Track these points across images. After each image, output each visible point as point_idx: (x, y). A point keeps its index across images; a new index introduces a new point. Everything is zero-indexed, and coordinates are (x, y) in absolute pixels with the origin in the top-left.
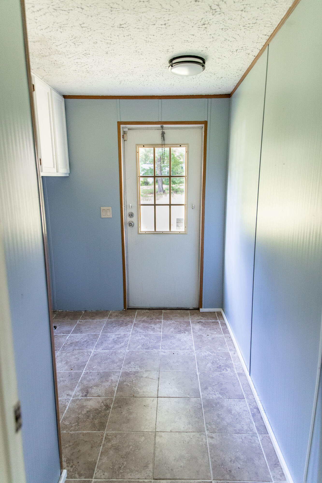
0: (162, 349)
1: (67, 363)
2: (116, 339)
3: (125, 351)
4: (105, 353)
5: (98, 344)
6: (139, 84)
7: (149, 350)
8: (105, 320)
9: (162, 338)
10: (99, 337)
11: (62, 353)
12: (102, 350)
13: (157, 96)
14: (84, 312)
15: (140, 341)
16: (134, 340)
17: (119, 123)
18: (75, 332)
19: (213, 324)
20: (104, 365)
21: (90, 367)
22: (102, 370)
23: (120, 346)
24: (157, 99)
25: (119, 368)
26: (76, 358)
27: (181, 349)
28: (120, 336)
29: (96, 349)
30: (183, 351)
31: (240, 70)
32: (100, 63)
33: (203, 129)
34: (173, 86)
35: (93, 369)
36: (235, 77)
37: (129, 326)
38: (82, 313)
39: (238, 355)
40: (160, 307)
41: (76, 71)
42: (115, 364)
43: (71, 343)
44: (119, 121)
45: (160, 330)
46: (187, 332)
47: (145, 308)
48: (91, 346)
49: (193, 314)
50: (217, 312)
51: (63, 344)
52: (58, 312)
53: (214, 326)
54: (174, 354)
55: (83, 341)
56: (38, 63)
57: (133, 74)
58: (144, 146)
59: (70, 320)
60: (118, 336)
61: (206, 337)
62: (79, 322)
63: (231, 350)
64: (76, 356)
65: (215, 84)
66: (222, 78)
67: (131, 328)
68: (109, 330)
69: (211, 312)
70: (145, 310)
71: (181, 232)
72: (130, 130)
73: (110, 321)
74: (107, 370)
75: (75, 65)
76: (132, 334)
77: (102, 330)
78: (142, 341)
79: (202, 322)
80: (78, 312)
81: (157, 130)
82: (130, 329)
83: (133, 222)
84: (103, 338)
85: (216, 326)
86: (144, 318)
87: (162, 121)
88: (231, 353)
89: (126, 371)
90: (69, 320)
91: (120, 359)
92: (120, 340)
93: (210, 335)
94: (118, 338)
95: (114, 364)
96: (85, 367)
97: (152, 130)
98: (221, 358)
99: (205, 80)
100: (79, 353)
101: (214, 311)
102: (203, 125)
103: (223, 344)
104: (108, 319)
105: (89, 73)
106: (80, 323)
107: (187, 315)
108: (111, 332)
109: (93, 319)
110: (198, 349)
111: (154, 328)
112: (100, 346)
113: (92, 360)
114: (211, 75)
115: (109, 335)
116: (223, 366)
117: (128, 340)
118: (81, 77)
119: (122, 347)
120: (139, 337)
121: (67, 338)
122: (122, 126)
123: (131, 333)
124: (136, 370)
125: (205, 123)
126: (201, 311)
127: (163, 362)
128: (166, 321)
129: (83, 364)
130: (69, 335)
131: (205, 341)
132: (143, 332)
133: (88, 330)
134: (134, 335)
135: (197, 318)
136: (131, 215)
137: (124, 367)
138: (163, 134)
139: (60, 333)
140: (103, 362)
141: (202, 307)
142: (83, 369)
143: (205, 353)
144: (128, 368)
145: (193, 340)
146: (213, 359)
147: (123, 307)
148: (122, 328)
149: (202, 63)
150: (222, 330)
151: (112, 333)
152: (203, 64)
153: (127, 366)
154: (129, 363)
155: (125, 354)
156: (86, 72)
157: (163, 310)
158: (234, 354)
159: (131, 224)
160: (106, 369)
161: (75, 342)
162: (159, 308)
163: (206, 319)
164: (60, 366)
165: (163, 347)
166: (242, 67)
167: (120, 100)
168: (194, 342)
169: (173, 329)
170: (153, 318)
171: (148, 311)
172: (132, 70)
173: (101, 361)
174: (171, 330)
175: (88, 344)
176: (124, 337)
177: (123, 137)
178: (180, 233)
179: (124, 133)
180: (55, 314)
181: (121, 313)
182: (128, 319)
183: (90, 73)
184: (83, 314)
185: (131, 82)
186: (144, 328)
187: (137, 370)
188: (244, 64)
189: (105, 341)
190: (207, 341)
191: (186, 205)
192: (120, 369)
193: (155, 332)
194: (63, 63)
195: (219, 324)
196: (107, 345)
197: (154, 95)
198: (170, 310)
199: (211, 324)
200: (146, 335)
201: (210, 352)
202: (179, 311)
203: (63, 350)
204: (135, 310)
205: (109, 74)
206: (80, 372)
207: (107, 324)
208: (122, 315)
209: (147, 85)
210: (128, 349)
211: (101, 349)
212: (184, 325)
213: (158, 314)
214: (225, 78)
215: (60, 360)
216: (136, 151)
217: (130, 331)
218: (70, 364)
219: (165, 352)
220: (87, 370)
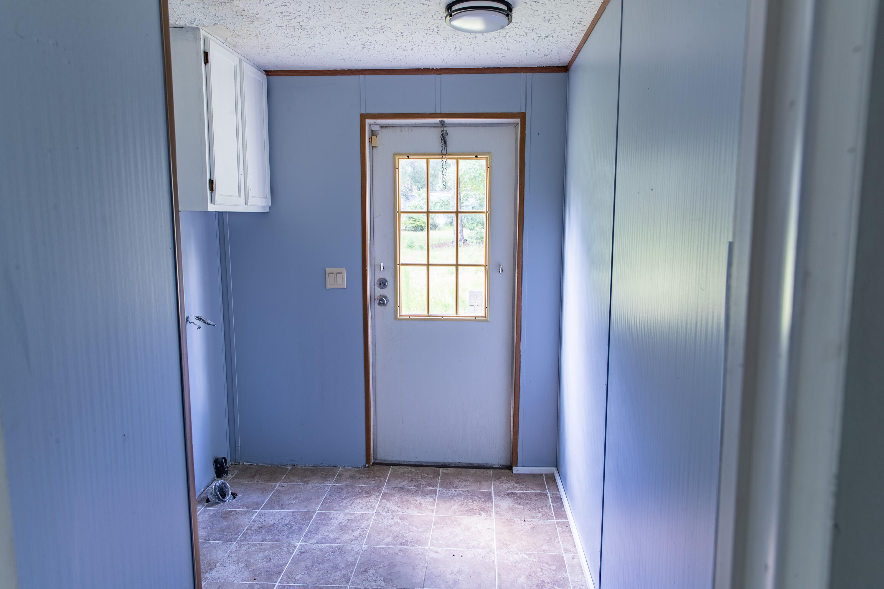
0: (433, 545)
1: (247, 566)
2: (346, 522)
3: (360, 548)
4: (320, 549)
5: (310, 532)
6: (398, 49)
7: (406, 547)
8: (330, 484)
9: (435, 524)
10: (312, 518)
11: (241, 545)
12: (317, 543)
13: (433, 69)
14: (290, 468)
15: (391, 528)
16: (380, 525)
17: (363, 117)
18: (270, 506)
19: (536, 498)
20: (317, 573)
21: (290, 576)
22: (312, 584)
23: (351, 536)
24: (434, 74)
25: (345, 580)
26: (266, 557)
27: (468, 547)
28: (352, 517)
29: (306, 542)
30: (473, 550)
31: (579, 24)
32: (323, 13)
33: (518, 127)
34: (460, 51)
35: (296, 580)
36: (571, 35)
37: (373, 497)
38: (288, 469)
39: (580, 562)
40: (436, 462)
41: (281, 27)
42: (338, 573)
43: (260, 528)
44: (363, 112)
45: (433, 508)
46: (484, 514)
47: (408, 463)
48: (295, 535)
49: (500, 478)
50: (546, 475)
51: (245, 529)
52: (242, 466)
53: (538, 503)
54: (454, 556)
55: (283, 523)
56: (214, 15)
57: (383, 30)
58: (408, 157)
59: (263, 483)
60: (349, 518)
61: (521, 523)
62: (279, 486)
63: (567, 551)
64: (267, 553)
65: (536, 48)
66: (547, 37)
67: (376, 503)
68: (334, 504)
69: (534, 475)
70: (407, 467)
71: (477, 317)
72: (384, 130)
73: (338, 487)
74: (322, 584)
75: (279, 16)
76: (378, 514)
77: (321, 505)
78: (396, 529)
79: (515, 494)
80: (280, 468)
81: (433, 129)
82: (374, 504)
83: (386, 297)
84: (320, 520)
85: (542, 502)
86: (403, 483)
87: (442, 112)
88: (566, 557)
89: (358, 587)
90: (261, 482)
91: (348, 562)
92: (352, 524)
93: (528, 520)
94: (349, 520)
95: (336, 572)
96: (280, 576)
97: (423, 128)
98: (547, 566)
99: (517, 41)
100: (272, 547)
101: (541, 473)
102: (518, 120)
103: (552, 539)
104: (334, 483)
105: (306, 31)
106: (280, 488)
107: (488, 478)
108: (338, 508)
109: (305, 482)
110: (503, 548)
111: (421, 504)
112: (313, 535)
113: (295, 562)
114: (526, 31)
115: (332, 515)
116: (548, 583)
117: (368, 526)
118: (292, 37)
119: (356, 538)
120: (390, 521)
121: (254, 517)
122: (368, 121)
123: (375, 512)
124: (378, 586)
125: (522, 116)
126: (514, 472)
127: (432, 572)
128: (446, 491)
129: (278, 569)
130: (258, 511)
131: (518, 531)
132: (399, 512)
133: (294, 502)
134: (380, 516)
135: (505, 486)
136: (383, 283)
137: (355, 579)
138: (444, 136)
139: (242, 507)
140: (317, 566)
141: (518, 464)
142: (275, 580)
143: (515, 556)
144: (362, 581)
145: (495, 530)
146: (530, 569)
147: (364, 461)
148: (358, 501)
149: (507, 10)
150: (554, 510)
151: (339, 510)
152: (509, 13)
153: (361, 577)
154: (366, 571)
155: (359, 553)
156: (299, 28)
157: (441, 469)
158: (573, 558)
159: (383, 300)
160: (321, 582)
161: (267, 525)
162: (435, 464)
163: (524, 487)
164: (234, 571)
165: (435, 542)
166: (581, 19)
167: (366, 76)
168: (496, 533)
169: (457, 505)
170: (420, 484)
171: (413, 470)
172: (382, 24)
173: (313, 566)
174: (453, 507)
175: (291, 530)
176: (360, 520)
177: (371, 142)
178: (475, 320)
179: (372, 133)
180: (237, 469)
181: (360, 472)
182: (372, 484)
183: (308, 31)
184: (288, 471)
185: (382, 45)
186: (402, 502)
187: (380, 585)
188: (584, 13)
189: (325, 525)
190: (522, 532)
191: (487, 266)
192: (347, 583)
193: (422, 512)
194: (257, 15)
195: (548, 497)
196: (326, 534)
197: (428, 68)
198: (456, 469)
199: (533, 498)
200: (404, 516)
201: (525, 553)
202: (472, 471)
203: (244, 540)
204: (388, 467)
205: (340, 32)
206: (270, 585)
207: (333, 492)
208: (361, 475)
209: (413, 49)
210: (365, 544)
211: (314, 541)
212: (480, 498)
213: (432, 476)
214: (553, 37)
215: (236, 559)
216: (395, 166)
217: (373, 508)
218: (254, 568)
219: (437, 552)
220: (284, 583)
